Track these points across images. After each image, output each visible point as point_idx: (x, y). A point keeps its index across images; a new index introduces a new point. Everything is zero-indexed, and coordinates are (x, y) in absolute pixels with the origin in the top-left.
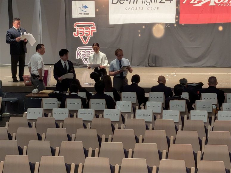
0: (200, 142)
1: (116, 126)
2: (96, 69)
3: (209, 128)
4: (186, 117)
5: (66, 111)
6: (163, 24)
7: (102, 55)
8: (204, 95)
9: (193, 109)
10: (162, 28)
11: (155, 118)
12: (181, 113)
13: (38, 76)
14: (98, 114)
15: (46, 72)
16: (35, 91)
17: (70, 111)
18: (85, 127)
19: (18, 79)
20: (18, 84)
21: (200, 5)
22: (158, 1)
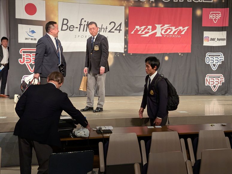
6: (112, 53)
10: (111, 57)
21: (147, 35)
22: (108, 30)
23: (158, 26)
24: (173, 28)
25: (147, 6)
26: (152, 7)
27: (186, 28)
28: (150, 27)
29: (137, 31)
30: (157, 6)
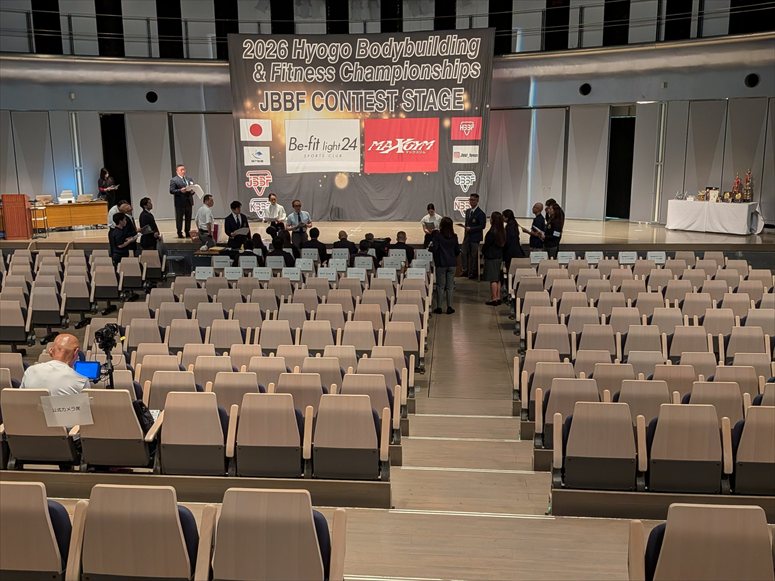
0: (389, 302)
1: (297, 286)
2: (273, 223)
3: (398, 286)
4: (372, 275)
5: (239, 269)
6: (346, 173)
7: (279, 207)
8: (392, 251)
9: (380, 266)
10: (345, 177)
11: (339, 277)
12: (368, 271)
13: (207, 231)
14: (276, 272)
15: (216, 227)
16: (204, 247)
17: (244, 270)
18: (262, 287)
19: (184, 234)
20: (185, 240)
21: (387, 152)
22: (341, 147)
23: (400, 141)
24: (417, 142)
25: (386, 117)
26: (391, 118)
27: (432, 142)
28: (390, 142)
29: (376, 147)
30: (397, 117)
